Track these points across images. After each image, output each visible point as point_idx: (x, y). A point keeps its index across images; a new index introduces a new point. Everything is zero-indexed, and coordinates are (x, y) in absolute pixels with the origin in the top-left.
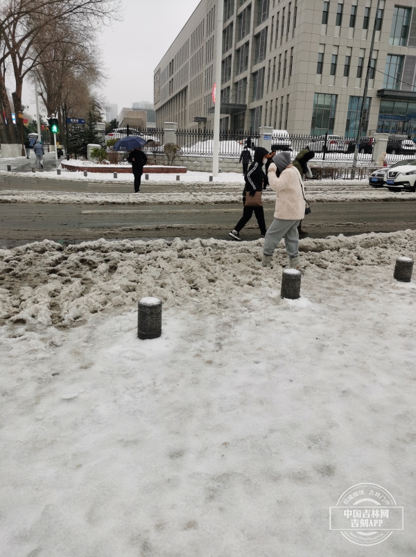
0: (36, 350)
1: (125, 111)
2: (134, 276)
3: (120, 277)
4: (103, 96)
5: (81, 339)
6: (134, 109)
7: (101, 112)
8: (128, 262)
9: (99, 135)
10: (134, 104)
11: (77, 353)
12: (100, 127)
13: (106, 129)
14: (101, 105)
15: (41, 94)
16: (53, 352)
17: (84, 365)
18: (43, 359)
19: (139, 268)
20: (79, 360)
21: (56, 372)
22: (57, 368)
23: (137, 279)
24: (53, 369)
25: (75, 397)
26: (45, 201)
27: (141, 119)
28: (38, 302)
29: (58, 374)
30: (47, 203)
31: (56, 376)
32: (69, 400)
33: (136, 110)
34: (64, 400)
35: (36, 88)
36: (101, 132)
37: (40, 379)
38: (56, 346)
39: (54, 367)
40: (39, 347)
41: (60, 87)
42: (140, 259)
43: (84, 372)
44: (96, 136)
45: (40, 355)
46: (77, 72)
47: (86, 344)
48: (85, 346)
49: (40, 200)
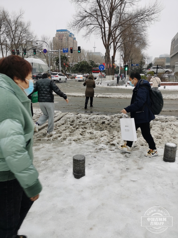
0: (120, 157)
1: (156, 59)
2: (160, 132)
3: (154, 132)
4: (147, 54)
5: (137, 156)
6: (160, 58)
7: (145, 60)
8: (157, 125)
9: (144, 70)
10: (160, 56)
11: (136, 162)
12: (145, 67)
13: (147, 67)
14: (146, 58)
15: (122, 56)
16: (126, 160)
17: (139, 168)
18: (122, 161)
19: (162, 129)
20: (137, 165)
21: (128, 168)
22: (128, 166)
23: (161, 134)
24: (126, 167)
25: (136, 181)
26: (121, 97)
27: (163, 62)
28: (120, 138)
29: (128, 169)
30: (122, 98)
31: (128, 170)
32: (134, 181)
33: (161, 58)
34: (132, 180)
35: (121, 53)
36: (145, 69)
37: (121, 169)
38: (127, 157)
39: (127, 166)
40: (121, 156)
41: (130, 52)
42: (163, 125)
43: (139, 171)
44: (143, 70)
45: (121, 160)
46: (137, 45)
47: (139, 159)
48: (139, 160)
49: (119, 97)
